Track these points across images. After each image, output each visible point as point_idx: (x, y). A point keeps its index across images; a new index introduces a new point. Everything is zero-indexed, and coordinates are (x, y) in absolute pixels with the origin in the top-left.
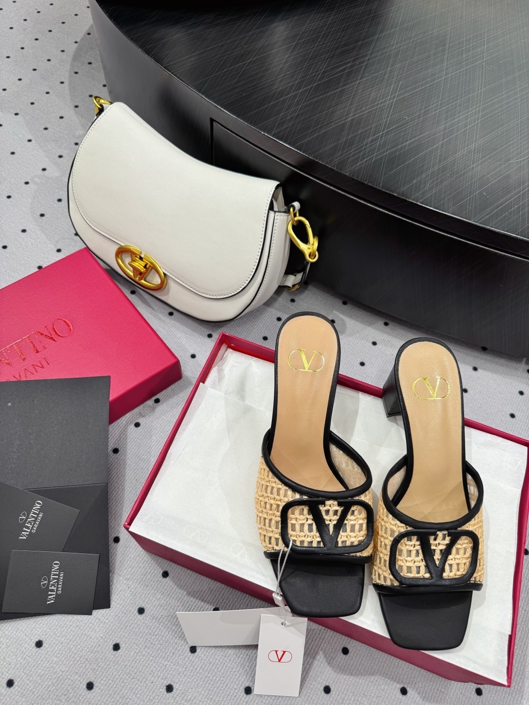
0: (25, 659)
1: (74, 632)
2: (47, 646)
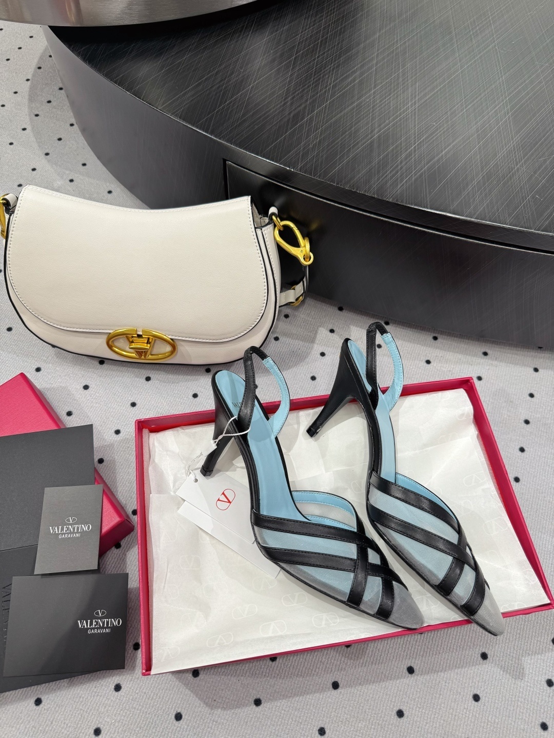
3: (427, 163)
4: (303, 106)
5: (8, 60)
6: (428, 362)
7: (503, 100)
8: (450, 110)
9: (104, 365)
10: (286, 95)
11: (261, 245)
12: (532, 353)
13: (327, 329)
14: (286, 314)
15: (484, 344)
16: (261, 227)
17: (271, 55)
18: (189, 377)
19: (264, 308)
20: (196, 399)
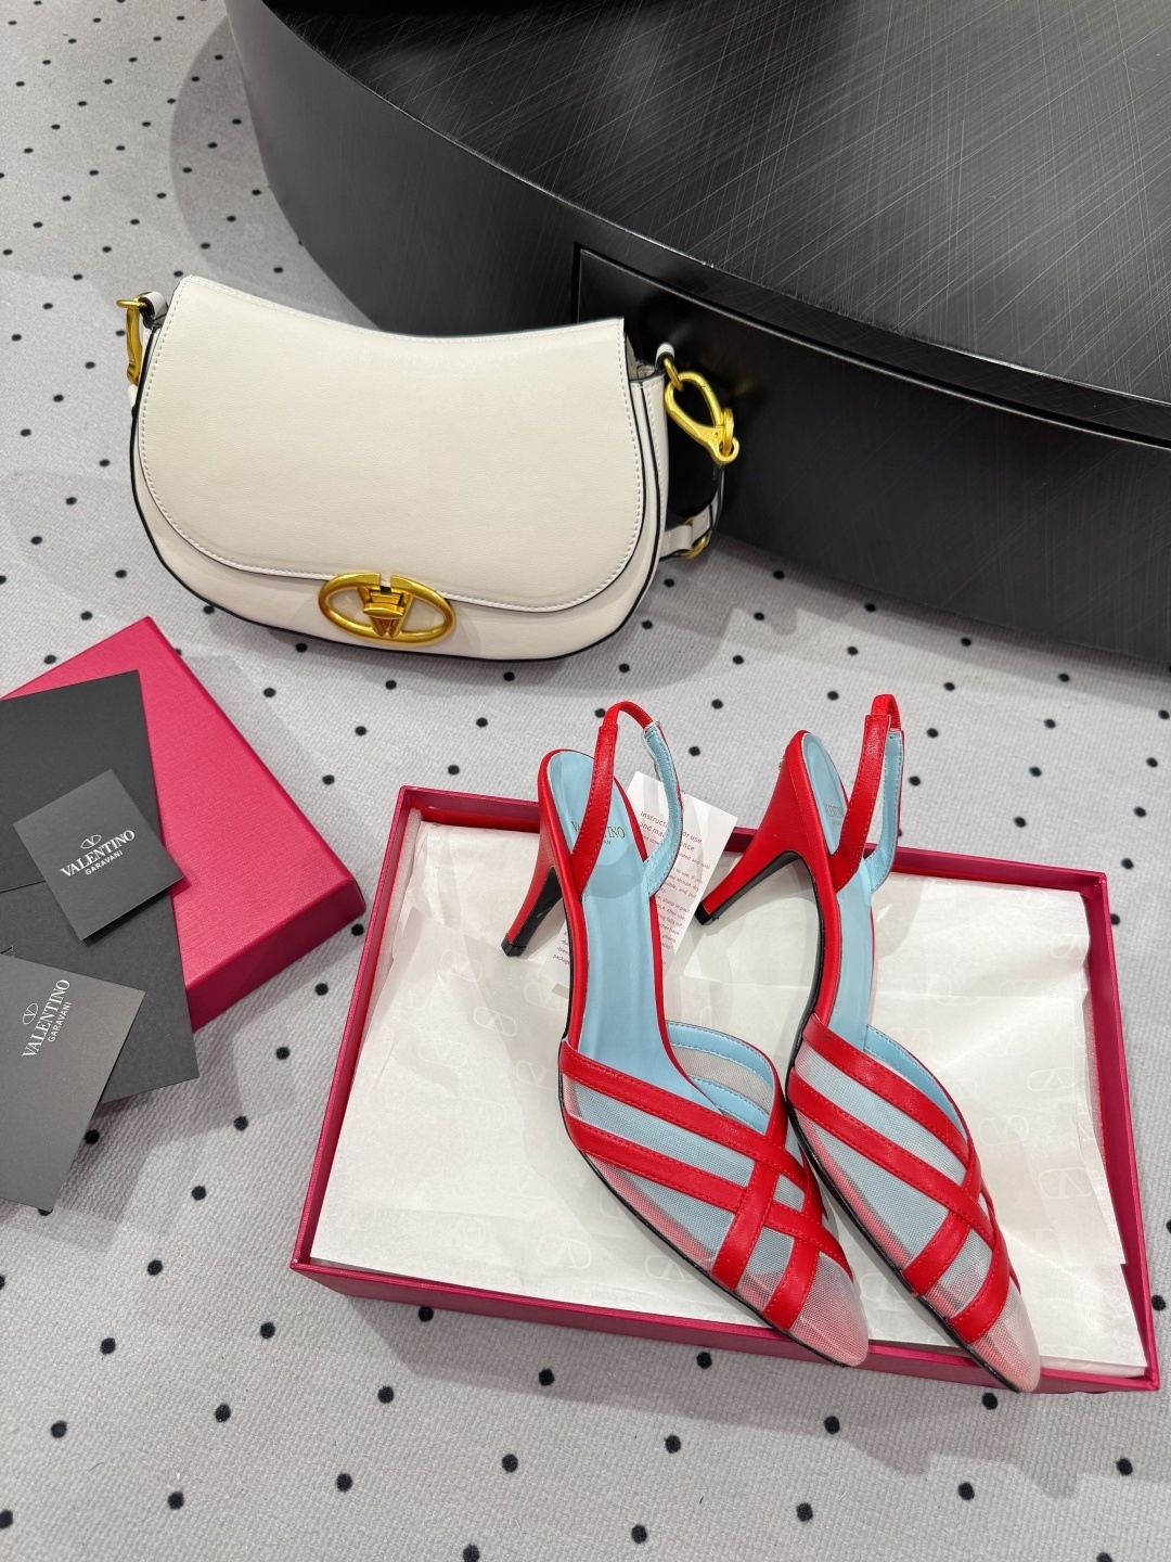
0: (362, 1430)
3: (976, 272)
4: (737, 150)
5: (133, 60)
6: (950, 687)
7: (1132, 162)
8: (1026, 173)
9: (306, 653)
10: (704, 129)
11: (639, 413)
12: (1156, 682)
13: (749, 613)
14: (668, 577)
15: (1062, 659)
16: (640, 380)
17: (678, 53)
18: (471, 687)
19: (633, 546)
20: (483, 729)
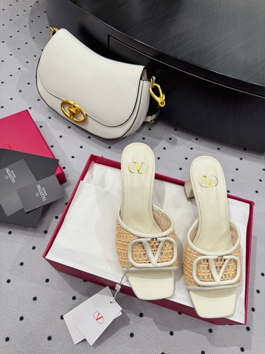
0: (28, 306)
1: (52, 292)
2: (39, 300)
7: (239, 28)
8: (214, 28)
10: (141, 12)
12: (240, 152)
15: (219, 145)
